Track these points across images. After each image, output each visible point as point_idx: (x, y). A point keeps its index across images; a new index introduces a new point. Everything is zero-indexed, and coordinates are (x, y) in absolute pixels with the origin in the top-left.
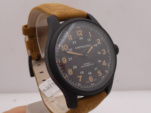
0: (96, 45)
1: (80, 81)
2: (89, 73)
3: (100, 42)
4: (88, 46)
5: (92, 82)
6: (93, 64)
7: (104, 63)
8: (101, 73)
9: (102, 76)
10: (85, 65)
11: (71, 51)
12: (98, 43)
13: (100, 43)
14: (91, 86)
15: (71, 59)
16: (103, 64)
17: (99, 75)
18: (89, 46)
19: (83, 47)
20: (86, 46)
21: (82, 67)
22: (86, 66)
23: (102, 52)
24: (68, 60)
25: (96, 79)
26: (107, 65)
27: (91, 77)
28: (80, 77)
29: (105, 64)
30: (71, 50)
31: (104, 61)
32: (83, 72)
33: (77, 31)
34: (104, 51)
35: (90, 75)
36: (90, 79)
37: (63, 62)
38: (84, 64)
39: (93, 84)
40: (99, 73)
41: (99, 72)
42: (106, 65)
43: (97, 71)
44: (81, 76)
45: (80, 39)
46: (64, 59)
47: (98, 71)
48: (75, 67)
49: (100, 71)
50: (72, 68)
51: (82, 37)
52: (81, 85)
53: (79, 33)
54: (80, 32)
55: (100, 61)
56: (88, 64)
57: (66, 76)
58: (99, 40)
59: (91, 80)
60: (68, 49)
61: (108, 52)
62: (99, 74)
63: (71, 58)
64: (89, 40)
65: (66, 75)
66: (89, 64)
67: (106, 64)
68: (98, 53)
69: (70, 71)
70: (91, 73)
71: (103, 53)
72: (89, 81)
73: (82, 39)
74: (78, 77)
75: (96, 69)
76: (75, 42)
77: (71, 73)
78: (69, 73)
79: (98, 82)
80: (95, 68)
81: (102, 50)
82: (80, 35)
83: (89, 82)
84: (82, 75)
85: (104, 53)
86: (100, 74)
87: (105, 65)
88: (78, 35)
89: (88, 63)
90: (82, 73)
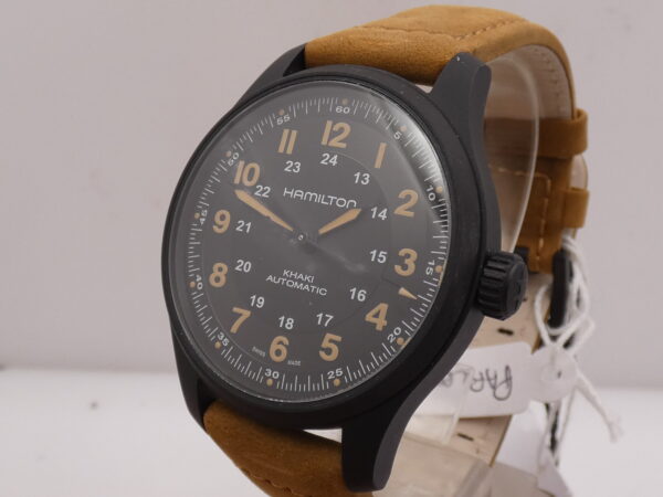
0: (383, 215)
1: (234, 329)
2: (285, 322)
3: (409, 209)
4: (341, 203)
5: (274, 362)
6: (319, 291)
7: (376, 316)
8: (335, 349)
9: (333, 365)
10: (285, 277)
11: (264, 195)
12: (401, 211)
13: (411, 214)
14: (262, 374)
15: (245, 228)
16: (369, 317)
17: (322, 354)
18: (346, 204)
19: (320, 199)
20: (335, 201)
21: (270, 278)
22: (290, 283)
23: (395, 258)
24: (234, 224)
25: (298, 363)
26: (388, 329)
27: (286, 341)
28: (241, 315)
29: (381, 323)
30: (263, 191)
31: (383, 307)
32: (261, 302)
33: (329, 123)
34: (408, 256)
35: (284, 332)
36: (274, 347)
37: (215, 224)
38: (286, 273)
39: (276, 375)
40: (326, 344)
41: (331, 341)
42: (379, 328)
43: (323, 331)
44: (246, 314)
45: (323, 162)
46: (223, 218)
47: (329, 336)
48: (245, 266)
49: (338, 338)
50: (232, 265)
51: (336, 157)
52: (227, 348)
53: (333, 135)
54: (341, 130)
55: (362, 296)
56: (300, 281)
57: (197, 283)
58: (408, 198)
59: (278, 353)
60: (257, 184)
61: (429, 272)
62: (323, 349)
63: (249, 225)
64: (362, 178)
65: (199, 279)
66: (305, 283)
67: (385, 323)
68: (374, 252)
69: (220, 269)
70: (290, 324)
71: (398, 268)
72: (267, 351)
73: (335, 163)
74: (236, 310)
75: (324, 319)
76: (294, 167)
77: (217, 279)
78: (212, 277)
79: (303, 381)
80: (320, 315)
81: (402, 252)
82: (335, 143)
83: (263, 354)
84: (254, 309)
85: (405, 267)
86: (328, 351)
87: (375, 324)
88: (324, 142)
89: (301, 276)
90: (256, 302)
